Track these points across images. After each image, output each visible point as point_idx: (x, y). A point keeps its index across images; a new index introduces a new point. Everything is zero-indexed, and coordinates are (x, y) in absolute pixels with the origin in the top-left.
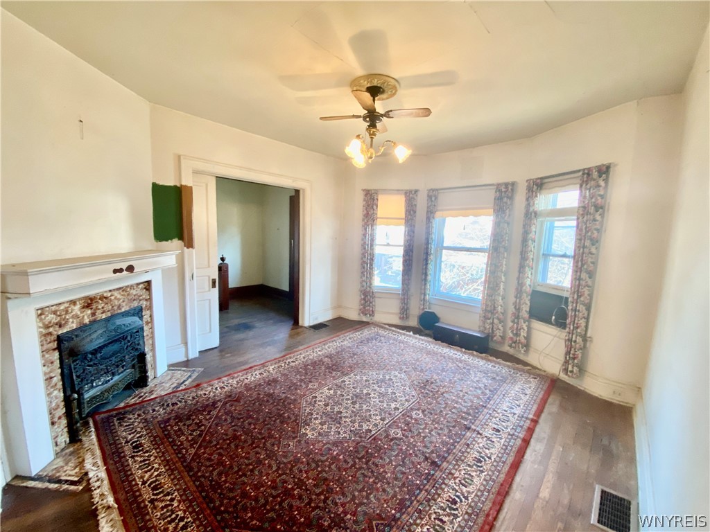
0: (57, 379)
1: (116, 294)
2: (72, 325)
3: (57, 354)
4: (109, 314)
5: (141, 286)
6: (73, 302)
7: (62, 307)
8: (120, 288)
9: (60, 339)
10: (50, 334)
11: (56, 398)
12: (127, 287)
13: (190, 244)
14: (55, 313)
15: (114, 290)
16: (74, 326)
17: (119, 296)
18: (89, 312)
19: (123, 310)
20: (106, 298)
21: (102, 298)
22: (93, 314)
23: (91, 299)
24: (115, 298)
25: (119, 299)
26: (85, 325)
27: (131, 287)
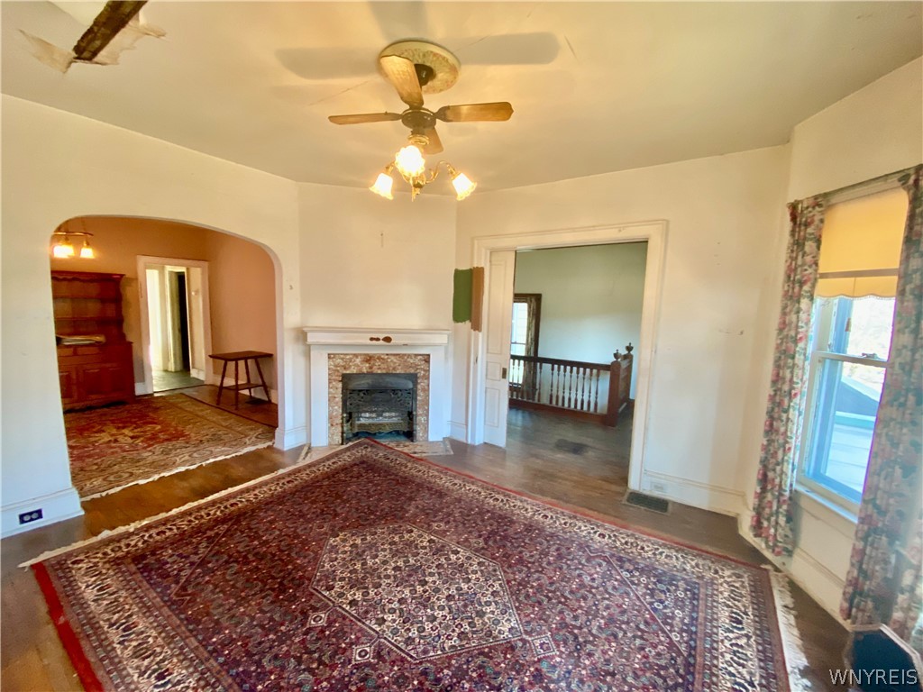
0: (339, 398)
1: (392, 358)
2: (353, 370)
3: (340, 385)
4: (384, 371)
5: (419, 357)
6: (356, 356)
7: (348, 357)
8: (397, 355)
9: (344, 376)
10: (338, 371)
11: (336, 410)
12: (405, 355)
13: (476, 326)
14: (342, 359)
15: (392, 355)
16: (355, 371)
17: (395, 360)
18: (367, 365)
19: (398, 372)
20: (383, 359)
21: (379, 358)
22: (371, 368)
23: (371, 357)
24: (392, 361)
25: (395, 363)
26: (363, 373)
27: (409, 356)
